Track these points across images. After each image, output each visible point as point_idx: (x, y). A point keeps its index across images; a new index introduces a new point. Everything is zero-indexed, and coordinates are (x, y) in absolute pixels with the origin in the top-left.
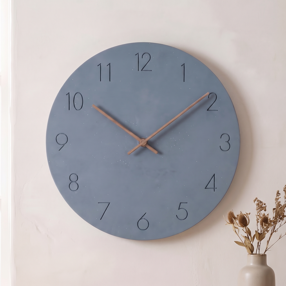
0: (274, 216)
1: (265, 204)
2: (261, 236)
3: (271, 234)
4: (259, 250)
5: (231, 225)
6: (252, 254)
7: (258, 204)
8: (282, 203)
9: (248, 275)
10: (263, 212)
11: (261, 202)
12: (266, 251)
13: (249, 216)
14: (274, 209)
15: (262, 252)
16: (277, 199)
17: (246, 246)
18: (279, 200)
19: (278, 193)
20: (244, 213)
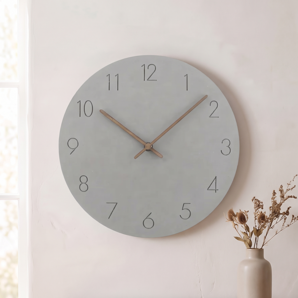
0: (271, 213)
1: (262, 203)
2: (258, 232)
3: (268, 230)
4: (257, 244)
5: (231, 222)
6: (251, 248)
7: (256, 203)
8: (278, 202)
9: (246, 268)
10: (260, 210)
11: (258, 201)
12: (263, 246)
13: (248, 213)
14: (270, 207)
15: (259, 247)
16: (273, 198)
17: (245, 241)
18: (275, 200)
19: (274, 193)
20: (243, 211)
